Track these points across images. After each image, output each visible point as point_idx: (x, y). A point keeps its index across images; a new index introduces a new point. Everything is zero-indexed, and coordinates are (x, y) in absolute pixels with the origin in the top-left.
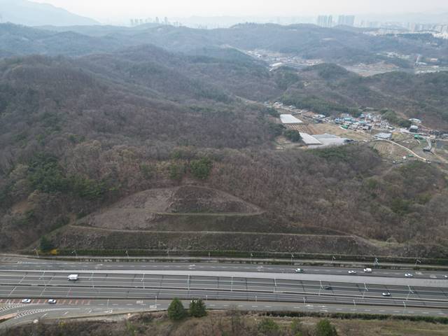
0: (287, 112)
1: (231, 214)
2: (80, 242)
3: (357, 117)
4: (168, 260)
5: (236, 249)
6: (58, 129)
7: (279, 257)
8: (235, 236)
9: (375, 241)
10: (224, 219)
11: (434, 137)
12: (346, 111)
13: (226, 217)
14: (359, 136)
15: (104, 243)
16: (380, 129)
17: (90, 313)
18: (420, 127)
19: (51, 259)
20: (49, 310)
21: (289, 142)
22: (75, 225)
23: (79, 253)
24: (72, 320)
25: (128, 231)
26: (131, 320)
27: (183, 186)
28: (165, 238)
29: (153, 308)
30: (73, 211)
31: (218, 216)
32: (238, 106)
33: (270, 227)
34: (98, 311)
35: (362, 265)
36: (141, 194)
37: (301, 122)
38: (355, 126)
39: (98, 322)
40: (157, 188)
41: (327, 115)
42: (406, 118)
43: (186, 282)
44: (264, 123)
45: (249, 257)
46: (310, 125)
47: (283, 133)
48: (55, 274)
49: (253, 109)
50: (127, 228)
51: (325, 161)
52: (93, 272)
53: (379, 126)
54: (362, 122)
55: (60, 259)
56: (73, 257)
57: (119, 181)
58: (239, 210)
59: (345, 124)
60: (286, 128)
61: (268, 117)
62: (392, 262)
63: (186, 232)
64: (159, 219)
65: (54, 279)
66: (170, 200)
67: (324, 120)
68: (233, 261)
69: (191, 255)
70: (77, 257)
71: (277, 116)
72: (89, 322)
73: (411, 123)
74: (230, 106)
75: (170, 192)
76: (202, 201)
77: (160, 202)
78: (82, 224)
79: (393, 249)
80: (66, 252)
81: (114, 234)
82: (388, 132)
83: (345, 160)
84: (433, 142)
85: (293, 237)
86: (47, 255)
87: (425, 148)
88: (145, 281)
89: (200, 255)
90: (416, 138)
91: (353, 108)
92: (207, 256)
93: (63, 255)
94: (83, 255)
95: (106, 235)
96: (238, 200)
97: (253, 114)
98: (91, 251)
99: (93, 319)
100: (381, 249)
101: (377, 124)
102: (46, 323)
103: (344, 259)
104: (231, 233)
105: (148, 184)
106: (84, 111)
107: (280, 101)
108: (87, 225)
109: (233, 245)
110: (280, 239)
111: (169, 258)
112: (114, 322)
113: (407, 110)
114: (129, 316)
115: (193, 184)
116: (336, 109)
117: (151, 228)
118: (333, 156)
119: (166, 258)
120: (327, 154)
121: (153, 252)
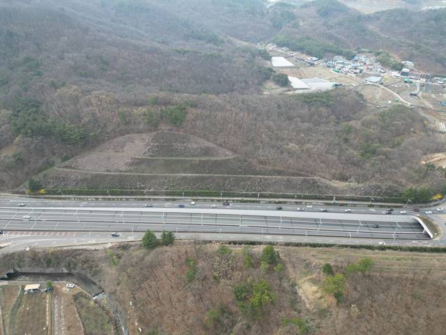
0: (279, 55)
1: (204, 159)
2: (66, 183)
3: (350, 60)
4: (146, 199)
5: (208, 189)
6: (39, 74)
7: (246, 196)
8: (208, 178)
9: (337, 181)
10: (198, 163)
11: (425, 80)
12: (340, 53)
13: (200, 161)
14: (348, 80)
15: (88, 184)
16: (371, 73)
17: (75, 242)
18: (412, 70)
19: (40, 198)
20: (39, 240)
21: (277, 86)
22: (60, 167)
23: (65, 193)
24: (59, 249)
25: (109, 173)
26: (110, 248)
27: (160, 132)
28: (143, 179)
29: (130, 238)
30: (57, 155)
31: (192, 160)
32: (229, 48)
33: (240, 170)
34: (82, 241)
35: (322, 203)
36: (121, 139)
37: (292, 65)
38: (347, 69)
39: (83, 250)
40: (134, 133)
41: (320, 58)
42: (399, 61)
43: (161, 217)
44: (252, 67)
45: (219, 196)
46: (301, 68)
47: (272, 77)
48: (44, 210)
49: (244, 51)
50: (108, 171)
51: (306, 106)
52: (77, 209)
53: (371, 69)
54: (355, 65)
55: (48, 198)
56: (60, 196)
57: (99, 126)
58: (213, 154)
59: (337, 67)
60: (275, 72)
61: (259, 60)
62: (349, 200)
63: (162, 175)
64: (137, 163)
65: (44, 215)
66: (147, 145)
67: (316, 63)
68: (205, 200)
69: (167, 195)
70: (63, 196)
71: (269, 58)
72: (74, 250)
73: (403, 66)
74: (220, 48)
75: (147, 137)
76: (178, 145)
77: (137, 147)
78: (66, 167)
79: (352, 189)
80: (53, 191)
81: (96, 176)
82: (378, 76)
83: (327, 105)
84: (422, 85)
85: (260, 178)
86: (36, 194)
87: (413, 93)
88: (124, 217)
89: (176, 195)
90: (406, 82)
91: (347, 50)
92: (182, 195)
93: (50, 194)
94: (68, 194)
95: (89, 177)
96: (211, 145)
97: (243, 57)
98: (76, 191)
99: (78, 248)
100: (341, 189)
101: (370, 67)
102: (37, 251)
103: (306, 198)
104: (204, 175)
105: (126, 130)
106: (65, 54)
107: (274, 42)
108: (71, 167)
109: (205, 185)
110: (248, 180)
111: (147, 197)
112: (96, 250)
113: (402, 51)
114: (110, 245)
115: (168, 130)
116: (330, 51)
117: (131, 171)
118: (315, 101)
119: (145, 197)
120: (310, 99)
121: (132, 192)
